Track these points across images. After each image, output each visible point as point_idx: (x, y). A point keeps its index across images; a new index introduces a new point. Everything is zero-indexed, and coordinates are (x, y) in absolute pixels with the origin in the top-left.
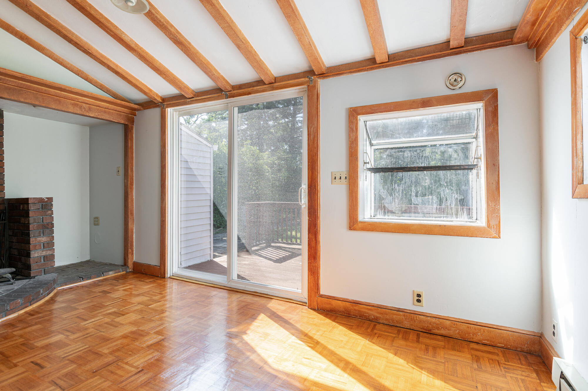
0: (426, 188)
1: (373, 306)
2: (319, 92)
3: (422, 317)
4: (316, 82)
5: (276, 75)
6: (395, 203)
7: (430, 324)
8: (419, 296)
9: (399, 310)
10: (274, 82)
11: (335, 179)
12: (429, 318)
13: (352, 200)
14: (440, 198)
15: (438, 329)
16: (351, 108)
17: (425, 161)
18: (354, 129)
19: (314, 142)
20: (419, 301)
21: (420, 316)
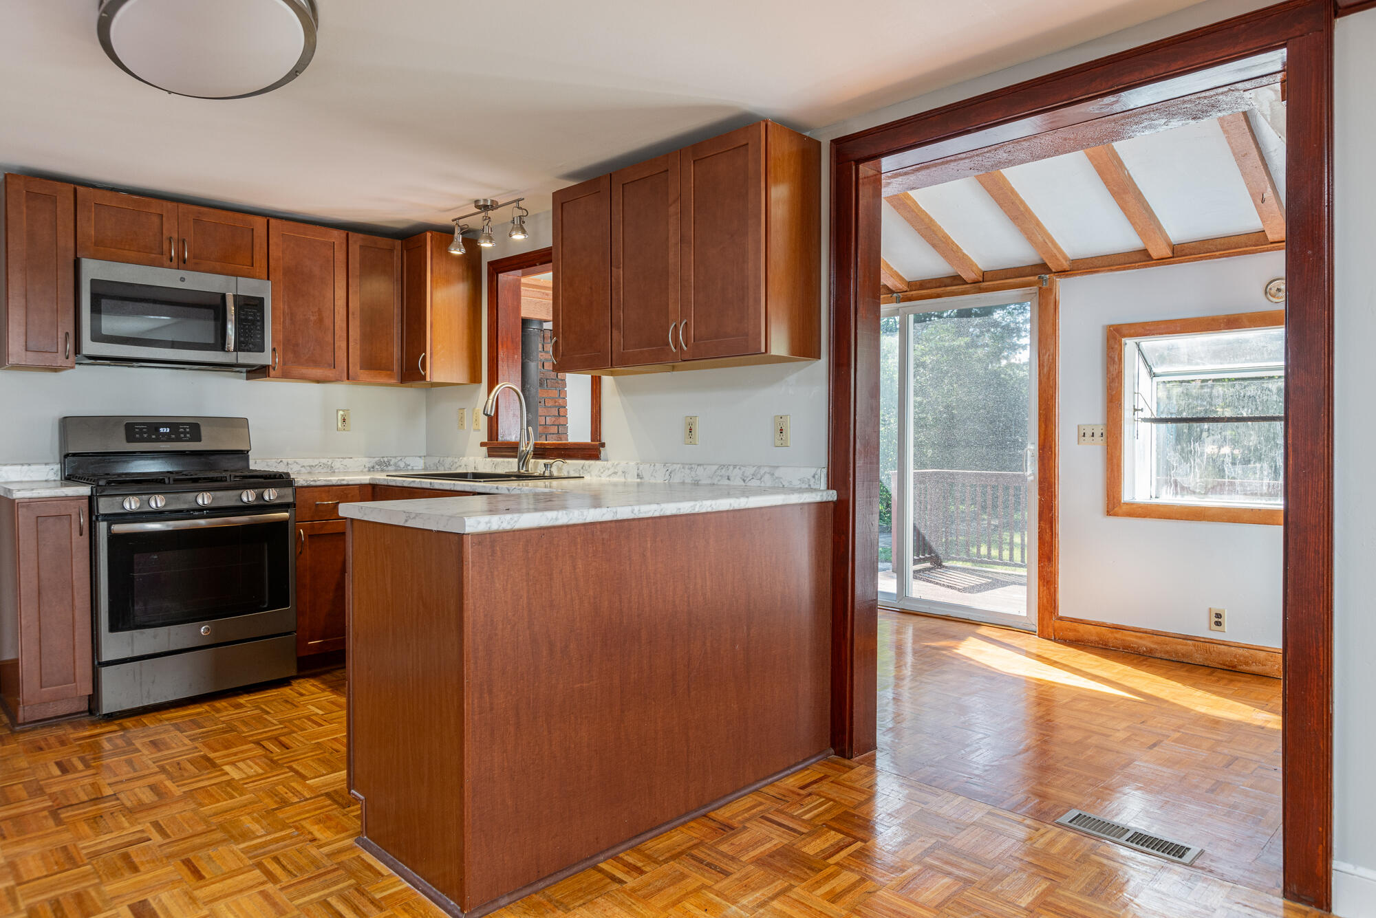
0: (1250, 451)
1: (1146, 632)
2: (1057, 298)
3: (1223, 647)
4: (1052, 283)
5: (983, 270)
6: (1195, 476)
7: (1235, 657)
8: (1218, 616)
9: (1186, 638)
10: (981, 279)
11: (1084, 436)
12: (1233, 649)
13: (1112, 470)
14: (1276, 466)
15: (1247, 664)
16: (1110, 326)
17: (1250, 404)
18: (1116, 359)
19: (1048, 378)
20: (1218, 624)
21: (1219, 646)
